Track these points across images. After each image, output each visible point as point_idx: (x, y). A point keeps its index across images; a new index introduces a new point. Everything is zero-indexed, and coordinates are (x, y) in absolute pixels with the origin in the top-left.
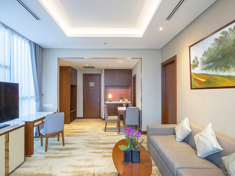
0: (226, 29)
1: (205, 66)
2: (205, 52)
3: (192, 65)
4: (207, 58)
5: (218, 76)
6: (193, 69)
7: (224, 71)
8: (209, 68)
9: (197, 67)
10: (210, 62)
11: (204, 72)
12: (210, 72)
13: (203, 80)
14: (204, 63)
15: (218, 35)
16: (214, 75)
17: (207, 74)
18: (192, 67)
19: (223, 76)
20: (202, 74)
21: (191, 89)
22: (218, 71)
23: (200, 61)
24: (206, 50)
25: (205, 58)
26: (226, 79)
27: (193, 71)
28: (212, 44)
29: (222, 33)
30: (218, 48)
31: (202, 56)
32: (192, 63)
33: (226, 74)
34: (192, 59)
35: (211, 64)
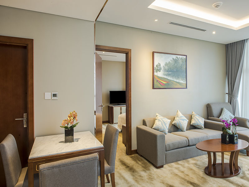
0: (178, 56)
1: (166, 73)
2: (166, 63)
3: (155, 68)
4: (168, 68)
5: (174, 81)
6: (156, 72)
7: (177, 79)
8: (168, 75)
9: (160, 71)
10: (170, 71)
11: (165, 77)
12: (169, 78)
13: (164, 83)
14: (165, 70)
15: (174, 57)
16: (172, 80)
17: (167, 79)
18: (155, 70)
19: (176, 82)
20: (164, 78)
21: (153, 88)
22: (174, 78)
23: (162, 68)
24: (168, 62)
25: (166, 67)
26: (178, 84)
27: (155, 74)
28: (171, 60)
29: (176, 57)
30: (174, 65)
31: (164, 65)
32: (155, 66)
33: (178, 81)
34: (156, 63)
35: (170, 73)
